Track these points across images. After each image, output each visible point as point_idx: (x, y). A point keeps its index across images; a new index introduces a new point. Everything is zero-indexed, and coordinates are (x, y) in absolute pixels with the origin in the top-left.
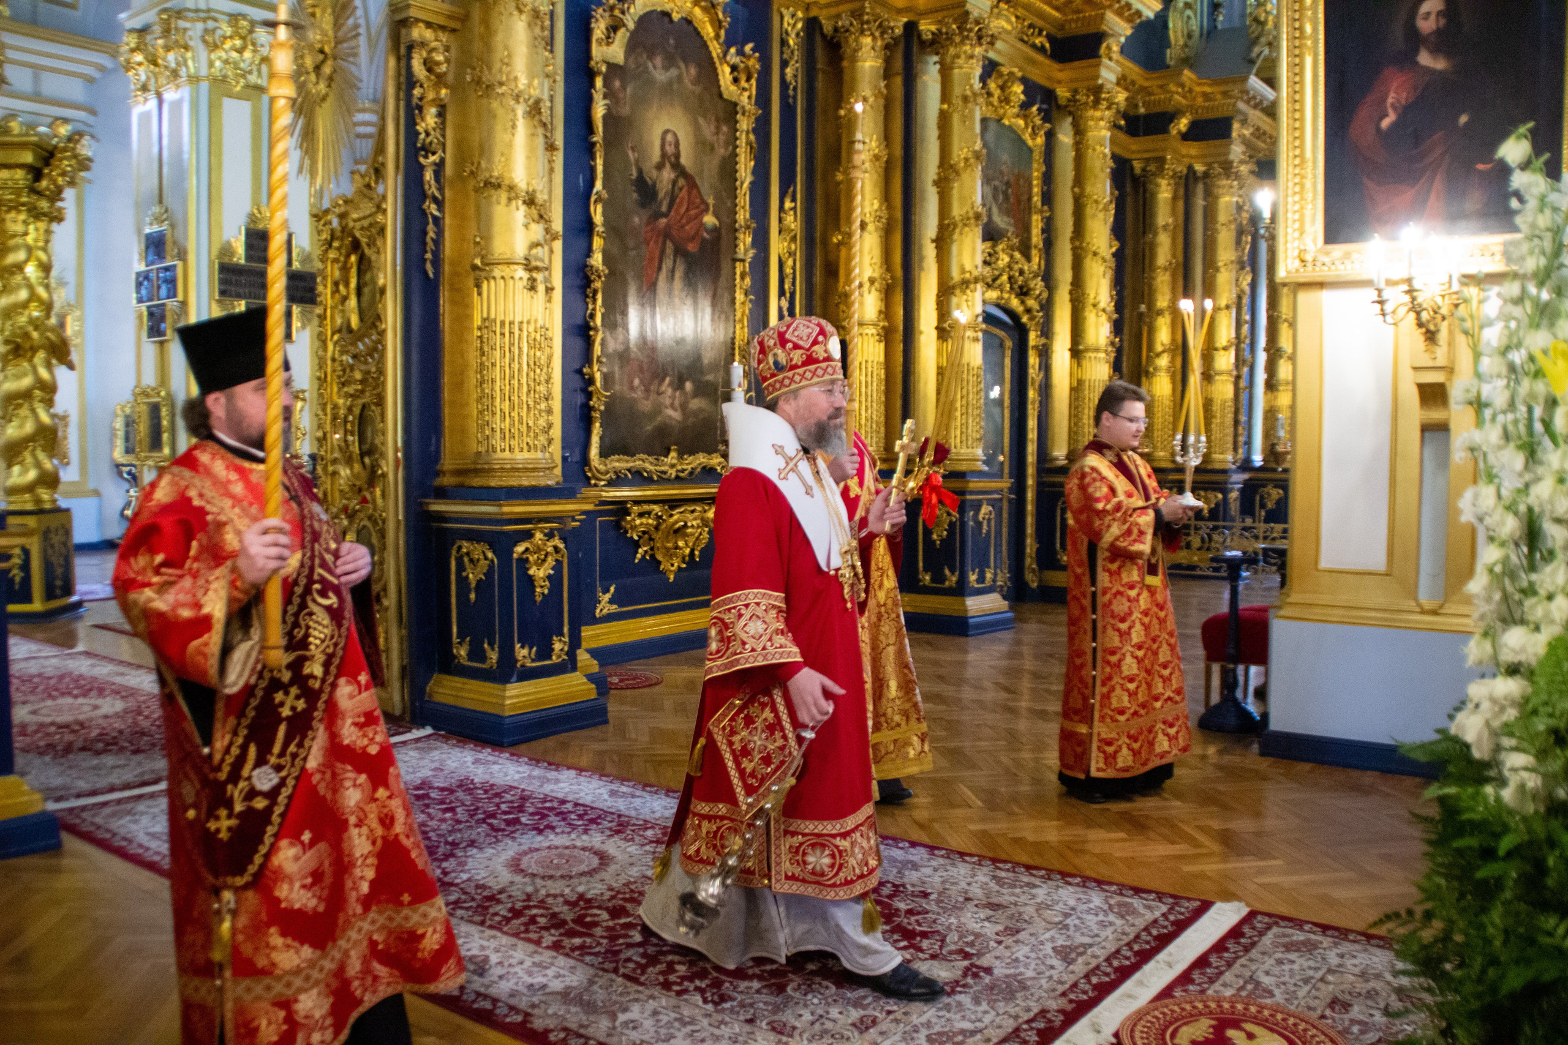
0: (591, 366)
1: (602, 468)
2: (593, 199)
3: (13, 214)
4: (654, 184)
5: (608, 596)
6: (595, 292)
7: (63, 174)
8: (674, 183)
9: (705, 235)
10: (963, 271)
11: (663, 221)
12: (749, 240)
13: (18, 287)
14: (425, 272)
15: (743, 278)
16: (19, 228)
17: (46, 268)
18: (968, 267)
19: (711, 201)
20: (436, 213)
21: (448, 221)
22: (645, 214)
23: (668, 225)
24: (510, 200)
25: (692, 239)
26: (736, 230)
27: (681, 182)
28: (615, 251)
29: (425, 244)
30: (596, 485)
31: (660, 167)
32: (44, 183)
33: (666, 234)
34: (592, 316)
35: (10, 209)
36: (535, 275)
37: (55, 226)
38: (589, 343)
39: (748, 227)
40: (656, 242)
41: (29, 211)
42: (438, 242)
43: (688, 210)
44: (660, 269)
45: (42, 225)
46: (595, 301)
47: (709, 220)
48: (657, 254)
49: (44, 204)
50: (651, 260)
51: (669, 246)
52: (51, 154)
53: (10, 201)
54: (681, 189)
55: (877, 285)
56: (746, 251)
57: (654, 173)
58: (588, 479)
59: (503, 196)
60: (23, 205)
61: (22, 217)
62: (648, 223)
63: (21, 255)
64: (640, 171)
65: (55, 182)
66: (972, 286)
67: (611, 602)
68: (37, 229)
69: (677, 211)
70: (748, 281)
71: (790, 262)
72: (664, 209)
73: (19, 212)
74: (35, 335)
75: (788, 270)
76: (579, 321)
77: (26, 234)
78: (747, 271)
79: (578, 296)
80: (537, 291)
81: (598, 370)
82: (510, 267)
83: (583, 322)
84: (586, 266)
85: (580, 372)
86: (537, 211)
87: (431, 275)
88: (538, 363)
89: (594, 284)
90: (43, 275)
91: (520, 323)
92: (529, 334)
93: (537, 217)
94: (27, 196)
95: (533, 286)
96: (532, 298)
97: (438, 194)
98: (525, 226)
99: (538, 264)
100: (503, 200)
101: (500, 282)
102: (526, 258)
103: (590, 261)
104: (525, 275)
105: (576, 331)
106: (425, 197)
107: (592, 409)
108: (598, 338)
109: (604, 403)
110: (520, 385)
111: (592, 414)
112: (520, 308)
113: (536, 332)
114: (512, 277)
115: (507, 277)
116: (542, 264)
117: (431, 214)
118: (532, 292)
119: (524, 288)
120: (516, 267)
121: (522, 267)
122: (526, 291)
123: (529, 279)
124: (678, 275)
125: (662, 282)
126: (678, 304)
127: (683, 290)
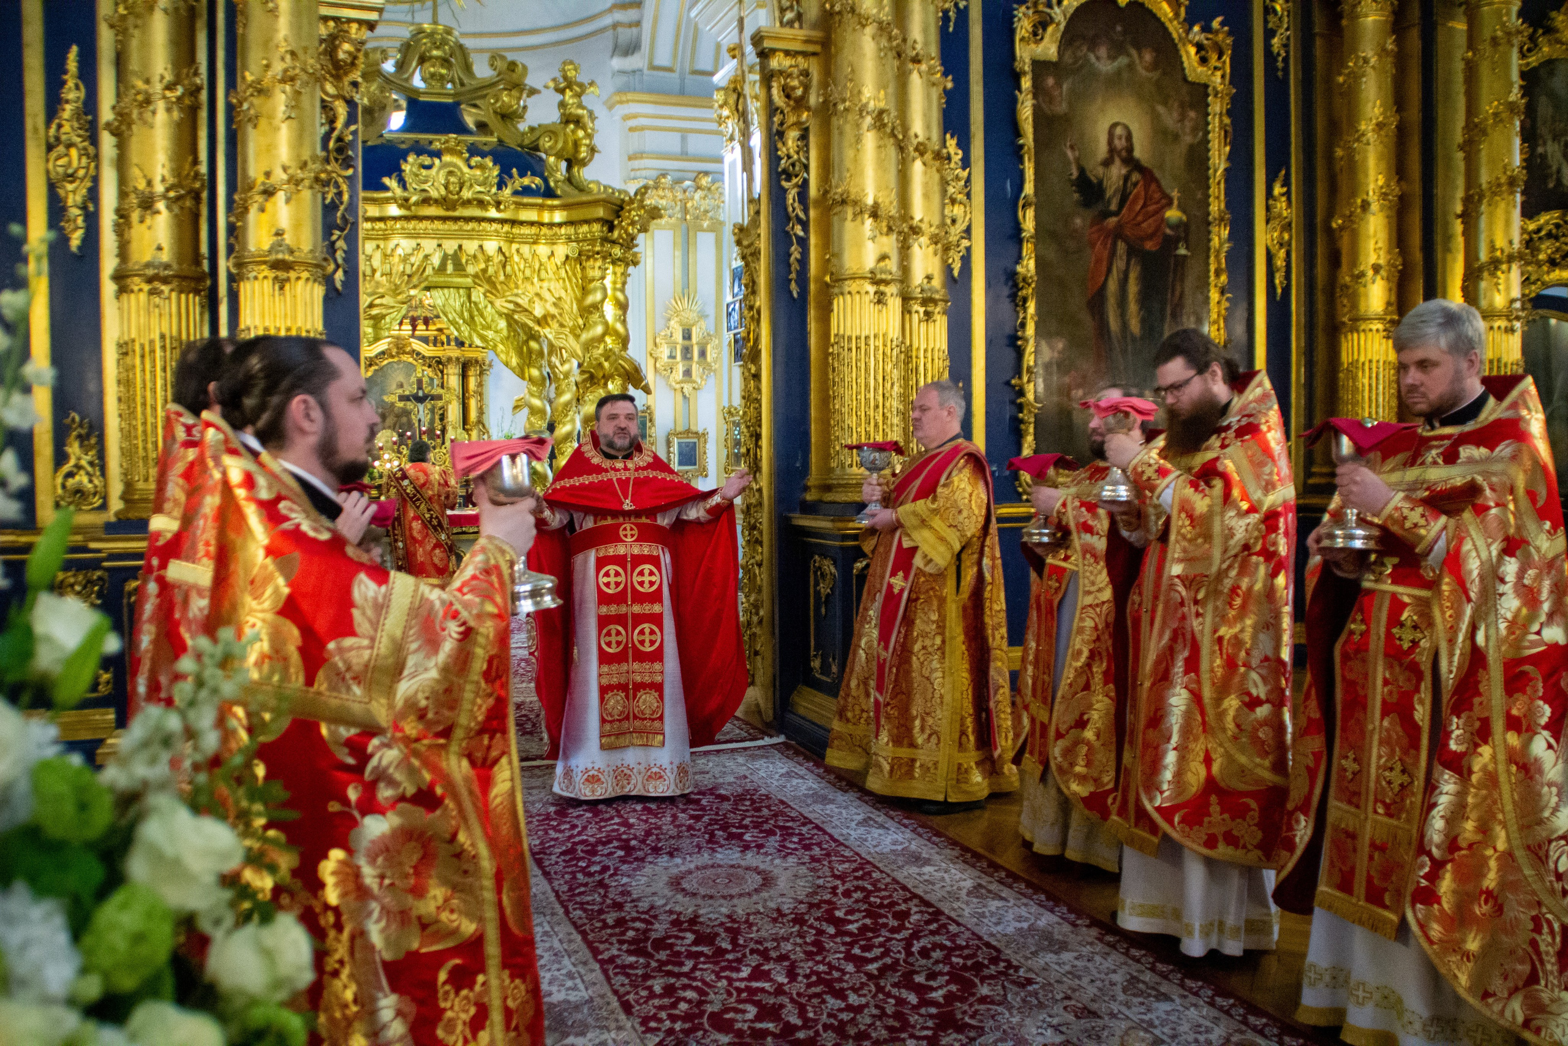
0: (1020, 378)
2: (1021, 203)
3: (591, 262)
4: (1100, 182)
6: (1025, 300)
7: (633, 223)
8: (1126, 178)
9: (1168, 231)
10: (1493, 248)
11: (1113, 221)
12: (1225, 233)
13: (595, 323)
14: (790, 292)
15: (1218, 274)
16: (596, 274)
17: (623, 307)
18: (1500, 242)
19: (1175, 194)
20: (801, 233)
21: (813, 240)
22: (1090, 214)
23: (1119, 226)
24: (855, 215)
25: (1151, 237)
26: (1209, 224)
27: (1135, 177)
28: (1051, 254)
29: (789, 265)
31: (1107, 163)
32: (616, 234)
33: (1117, 234)
34: (1023, 325)
35: (588, 258)
36: (882, 288)
37: (631, 269)
38: (1019, 353)
39: (1222, 219)
40: (1104, 244)
41: (604, 258)
42: (804, 262)
43: (1144, 206)
44: (1109, 271)
45: (620, 270)
46: (1025, 310)
47: (1173, 214)
48: (1106, 254)
49: (617, 251)
50: (1098, 261)
51: (1121, 247)
52: (622, 208)
53: (588, 251)
54: (1135, 184)
55: (1383, 273)
56: (1221, 244)
57: (1100, 170)
58: (1020, 494)
59: (849, 211)
60: (599, 253)
61: (599, 263)
62: (1092, 226)
63: (598, 296)
64: (1082, 171)
65: (626, 232)
66: (1504, 267)
68: (615, 273)
69: (1130, 210)
70: (1224, 278)
71: (1282, 253)
72: (1113, 207)
73: (595, 261)
74: (606, 365)
75: (1280, 262)
76: (1008, 330)
77: (603, 278)
78: (1223, 266)
79: (1006, 306)
80: (885, 304)
81: (1029, 381)
82: (858, 282)
83: (1012, 332)
84: (1015, 273)
85: (1008, 383)
86: (884, 224)
87: (795, 295)
88: (888, 378)
89: (1024, 292)
90: (620, 312)
91: (867, 338)
92: (876, 348)
93: (885, 230)
94: (602, 245)
95: (880, 299)
96: (880, 311)
97: (802, 215)
98: (873, 239)
99: (884, 276)
100: (850, 216)
101: (848, 297)
102: (872, 272)
103: (1019, 269)
104: (872, 289)
105: (1005, 341)
106: (789, 219)
107: (1022, 421)
108: (1030, 348)
109: (1036, 416)
110: (867, 400)
111: (1023, 427)
112: (866, 323)
113: (885, 345)
114: (859, 292)
115: (854, 292)
116: (890, 277)
117: (796, 235)
118: (880, 306)
119: (871, 301)
120: (862, 281)
121: (868, 281)
122: (872, 305)
123: (875, 293)
124: (1133, 276)
125: (1112, 286)
126: (1133, 307)
127: (1140, 292)
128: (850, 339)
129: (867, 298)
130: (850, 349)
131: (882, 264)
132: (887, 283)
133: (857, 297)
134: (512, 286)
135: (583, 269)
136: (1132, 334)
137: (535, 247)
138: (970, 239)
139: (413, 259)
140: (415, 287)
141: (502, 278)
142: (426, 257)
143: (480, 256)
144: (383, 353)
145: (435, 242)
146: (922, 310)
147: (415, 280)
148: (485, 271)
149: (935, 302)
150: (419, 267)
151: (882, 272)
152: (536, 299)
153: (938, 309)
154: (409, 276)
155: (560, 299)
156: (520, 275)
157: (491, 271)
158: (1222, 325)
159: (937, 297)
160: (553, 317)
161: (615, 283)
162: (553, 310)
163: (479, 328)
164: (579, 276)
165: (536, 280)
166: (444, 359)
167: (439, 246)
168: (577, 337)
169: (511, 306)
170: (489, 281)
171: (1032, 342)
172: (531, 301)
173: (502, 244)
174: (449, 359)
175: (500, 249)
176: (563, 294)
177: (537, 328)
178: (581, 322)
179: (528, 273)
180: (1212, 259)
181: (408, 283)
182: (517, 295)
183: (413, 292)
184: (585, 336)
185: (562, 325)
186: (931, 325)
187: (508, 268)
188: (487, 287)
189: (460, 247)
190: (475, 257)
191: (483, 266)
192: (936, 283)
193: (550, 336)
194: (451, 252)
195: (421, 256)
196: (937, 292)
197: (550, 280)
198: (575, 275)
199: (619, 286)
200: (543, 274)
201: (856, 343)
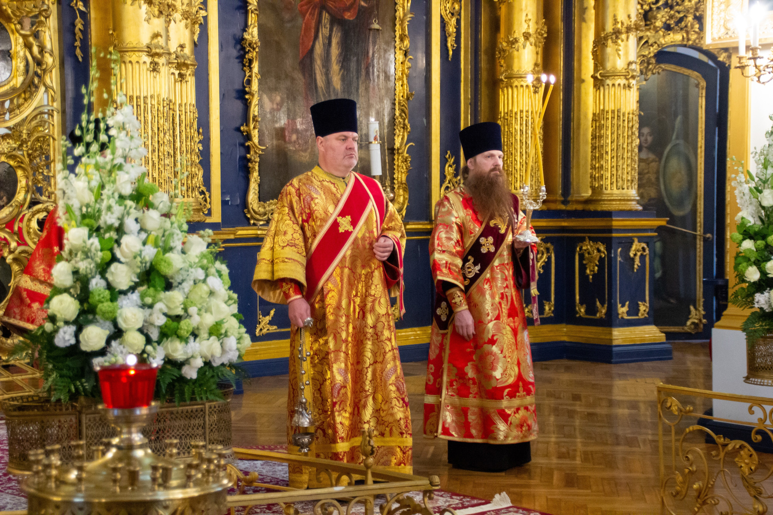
0: (248, 125)
1: (262, 210)
5: (268, 318)
6: (251, 61)
9: (363, 4)
10: (616, 21)
12: (408, 5)
14: (76, 57)
15: (402, 40)
18: (622, 17)
20: (82, 8)
21: (93, 15)
25: (349, 9)
28: (271, 24)
29: (74, 34)
30: (254, 224)
33: (322, 6)
34: (249, 82)
36: (156, 59)
38: (247, 105)
40: (312, 14)
42: (86, 32)
44: (316, 37)
46: (251, 69)
48: (313, 24)
50: (307, 29)
51: (326, 17)
55: (532, 40)
56: (405, 15)
58: (248, 219)
66: (624, 36)
67: (271, 323)
70: (407, 42)
71: (454, 21)
75: (451, 29)
76: (238, 86)
78: (407, 33)
79: (235, 65)
80: (159, 71)
81: (254, 128)
82: (137, 53)
83: (241, 88)
84: (243, 39)
85: (238, 129)
86: (156, 8)
87: (80, 60)
89: (250, 55)
91: (145, 97)
92: (153, 106)
93: (157, 13)
95: (155, 68)
96: (155, 77)
98: (148, 20)
99: (158, 51)
101: (129, 66)
102: (148, 47)
103: (246, 36)
104: (148, 60)
105: (234, 94)
107: (249, 160)
108: (255, 101)
109: (260, 156)
111: (250, 165)
112: (144, 87)
113: (158, 104)
114: (138, 62)
115: (134, 62)
116: (162, 51)
117: (79, 9)
118: (155, 73)
119: (148, 70)
120: (140, 53)
121: (145, 53)
122: (149, 72)
123: (151, 63)
124: (335, 41)
125: (319, 49)
126: (335, 67)
127: (340, 55)
129: (144, 68)
131: (155, 41)
132: (159, 55)
133: (136, 66)
136: (334, 89)
138: (206, 10)
146: (177, 72)
149: (187, 66)
151: (156, 47)
153: (189, 72)
158: (405, 82)
159: (189, 62)
171: (256, 96)
180: (398, 26)
186: (184, 85)
192: (188, 51)
196: (188, 58)
201: (137, 102)
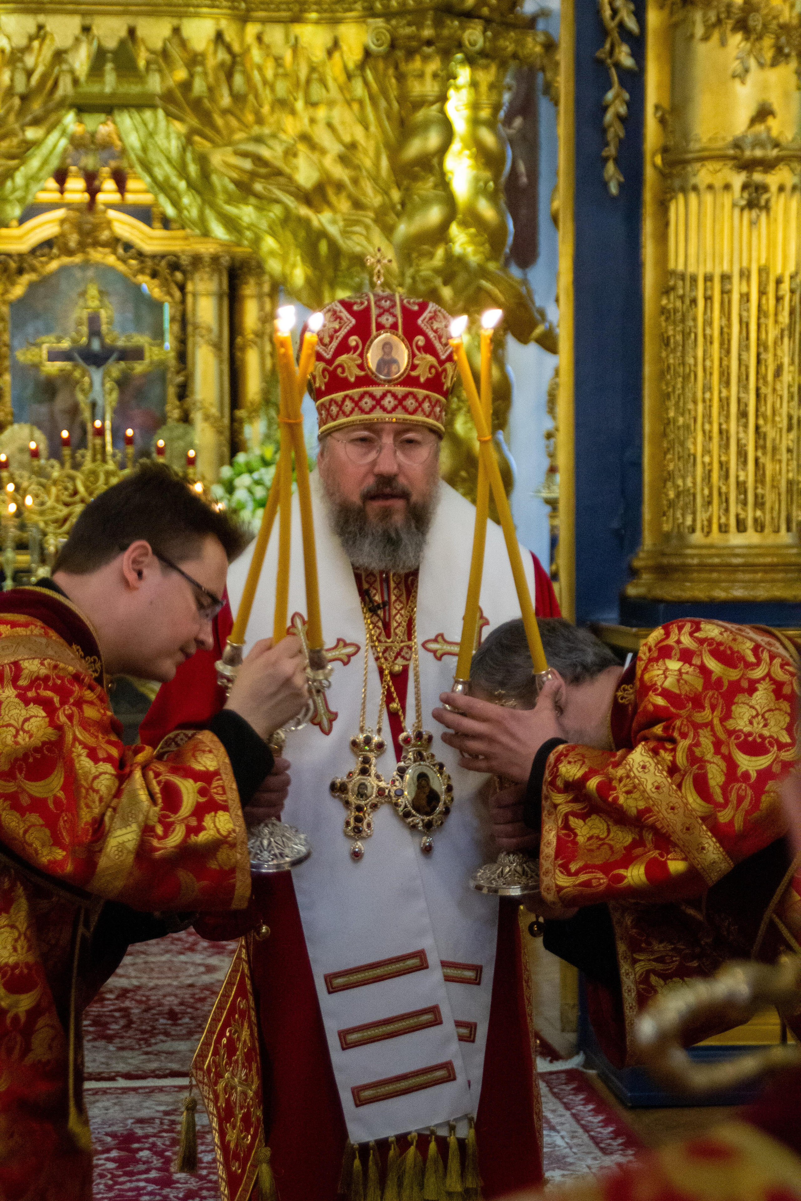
3: (417, 64)
13: (426, 203)
16: (430, 88)
20: (627, 61)
21: (653, 74)
24: (710, 28)
29: (604, 131)
35: (410, 54)
36: (758, 177)
41: (446, 55)
42: (633, 117)
53: (410, 38)
60: (429, 43)
61: (434, 65)
63: (433, 140)
68: (474, 84)
73: (426, 59)
77: (443, 98)
80: (767, 207)
82: (711, 166)
86: (768, 42)
87: (614, 189)
88: (769, 357)
90: (487, 174)
91: (726, 278)
92: (745, 298)
93: (769, 55)
94: (438, 24)
95: (755, 198)
96: (754, 224)
97: (631, 24)
98: (744, 75)
99: (758, 153)
100: (699, 31)
101: (695, 197)
102: (739, 145)
104: (738, 180)
106: (604, 33)
110: (725, 403)
113: (762, 293)
114: (710, 187)
115: (702, 187)
116: (775, 152)
117: (617, 65)
118: (754, 213)
119: (734, 205)
120: (717, 165)
121: (731, 163)
122: (737, 212)
123: (745, 187)
128: (694, 279)
129: (726, 200)
130: (694, 301)
131: (760, 128)
132: (768, 165)
133: (708, 198)
134: (250, 118)
135: (401, 78)
137: (298, 29)
139: (30, 60)
140: (36, 122)
141: (226, 101)
142: (59, 56)
143: (175, 52)
144: (48, 244)
145: (74, 24)
147: (36, 106)
148: (186, 86)
150: (44, 77)
151: (758, 143)
152: (302, 148)
154: (24, 98)
155: (353, 146)
156: (266, 96)
157: (199, 86)
160: (339, 187)
161: (475, 106)
162: (339, 172)
163: (220, 199)
164: (393, 93)
165: (300, 105)
166: (185, 261)
167: (86, 29)
168: (388, 231)
169: (247, 164)
170: (197, 106)
172: (290, 153)
173: (224, 24)
174: (197, 260)
175: (219, 37)
176: (359, 133)
177: (304, 211)
178: (396, 195)
179: (282, 88)
181: (21, 112)
182: (259, 140)
183: (31, 134)
184: (403, 229)
185: (357, 205)
187: (238, 80)
188: (194, 122)
189: (132, 32)
190: (165, 53)
191: (181, 74)
193: (333, 231)
194: (111, 44)
195: (47, 53)
197: (331, 104)
198: (384, 92)
199: (485, 114)
200: (317, 92)
201: (705, 289)
